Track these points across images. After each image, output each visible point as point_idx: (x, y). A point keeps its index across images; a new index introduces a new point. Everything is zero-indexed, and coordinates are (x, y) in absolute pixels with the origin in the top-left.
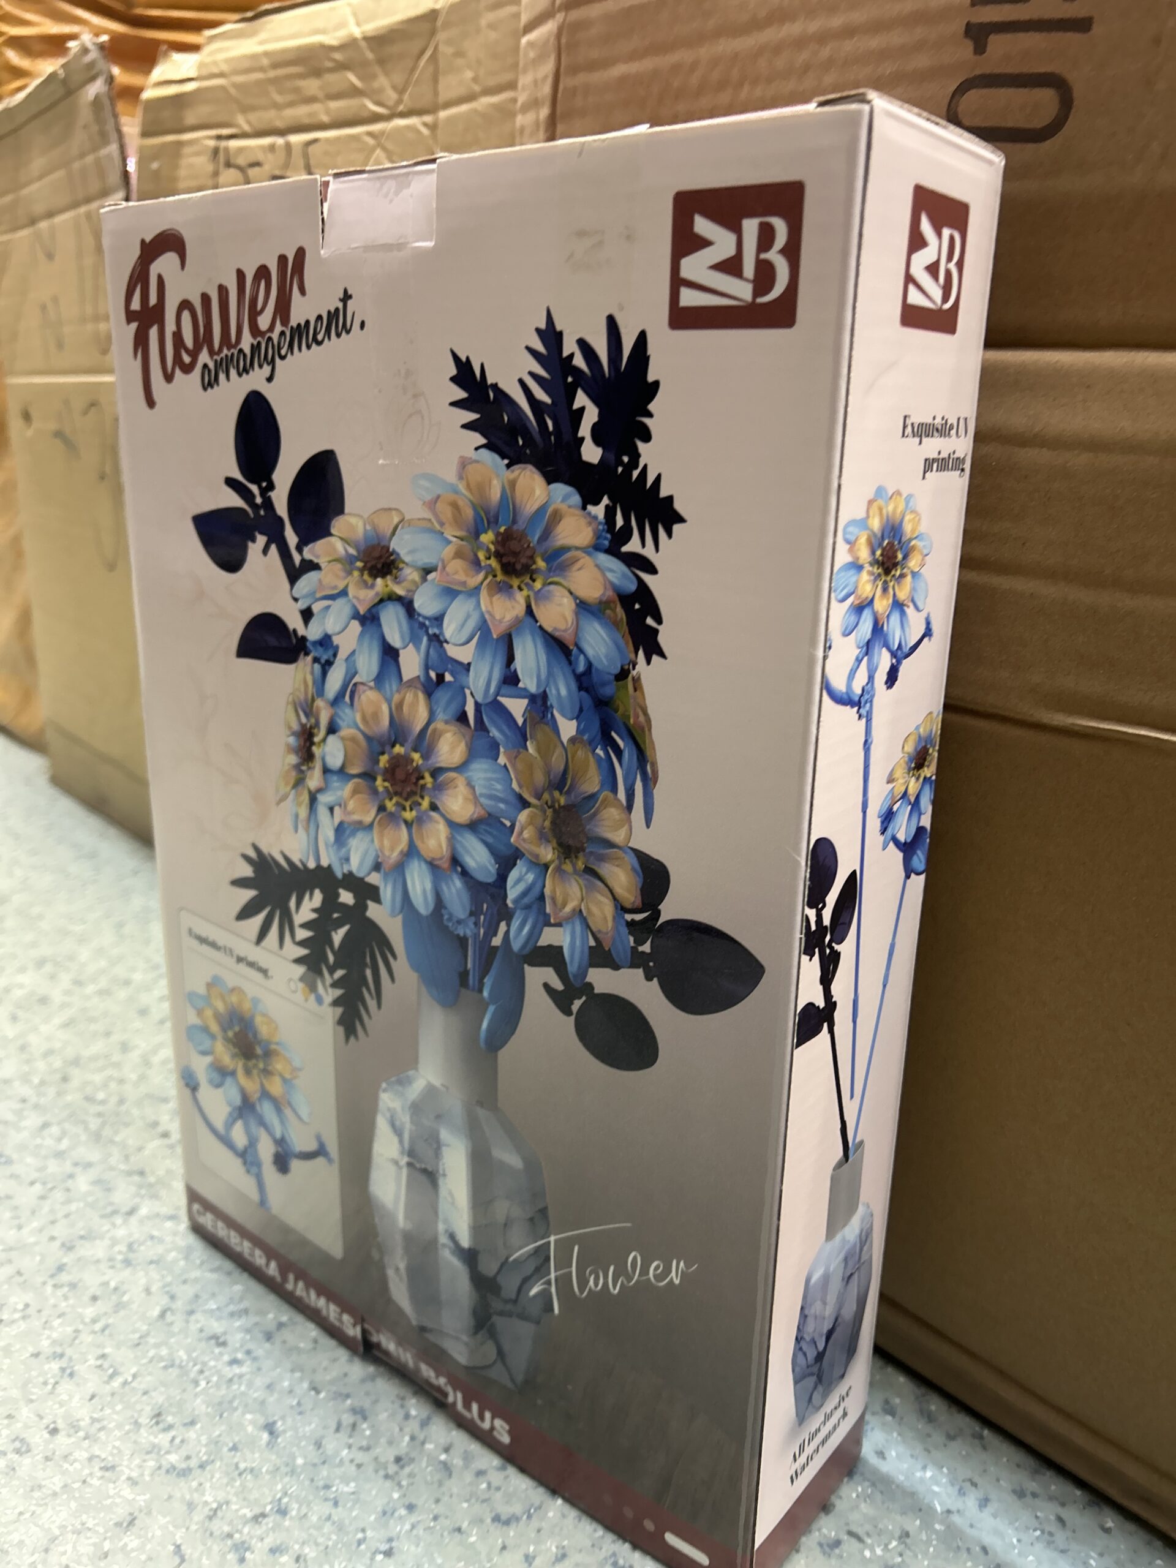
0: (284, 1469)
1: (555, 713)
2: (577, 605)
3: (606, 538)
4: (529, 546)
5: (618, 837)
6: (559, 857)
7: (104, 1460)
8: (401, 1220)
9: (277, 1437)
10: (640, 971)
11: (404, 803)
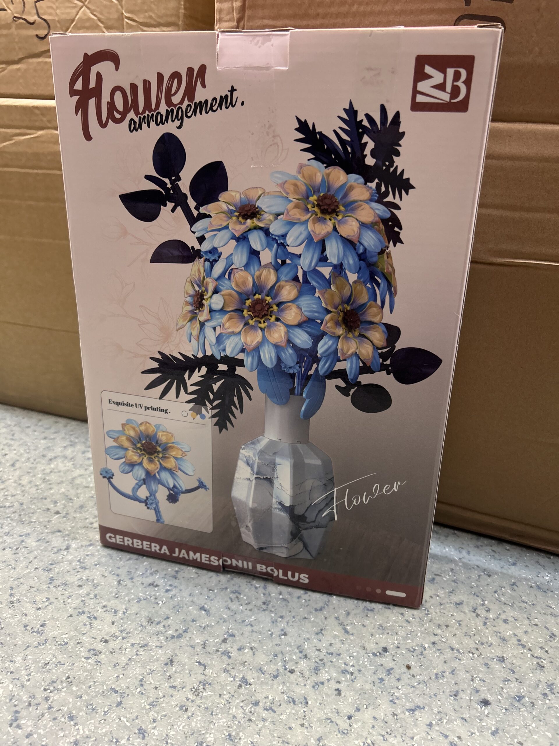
0: (221, 621)
1: (347, 271)
2: (360, 225)
3: (376, 196)
4: (336, 201)
5: (376, 320)
6: (346, 332)
7: (139, 644)
8: (250, 504)
9: (209, 611)
10: (385, 372)
11: (260, 320)
